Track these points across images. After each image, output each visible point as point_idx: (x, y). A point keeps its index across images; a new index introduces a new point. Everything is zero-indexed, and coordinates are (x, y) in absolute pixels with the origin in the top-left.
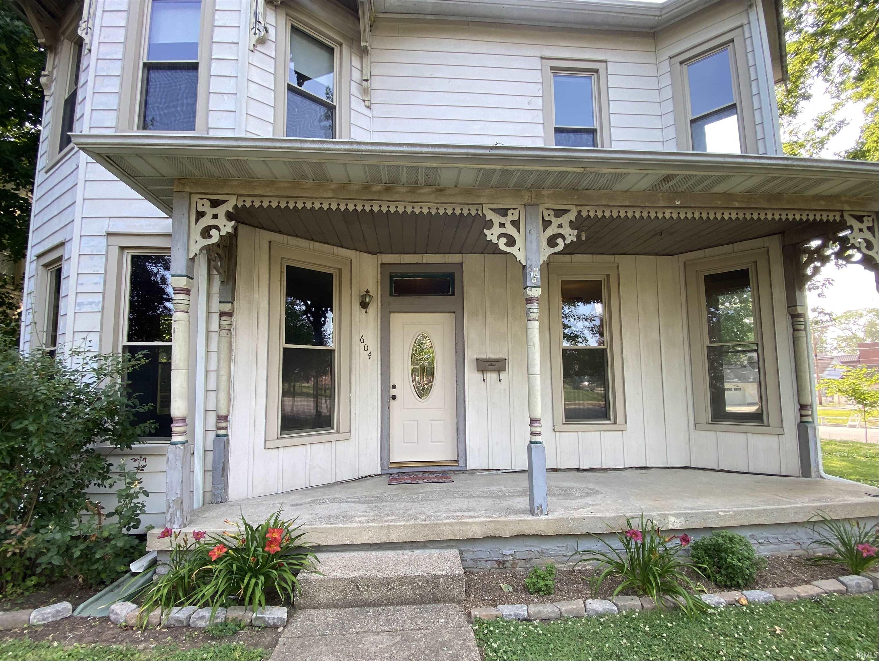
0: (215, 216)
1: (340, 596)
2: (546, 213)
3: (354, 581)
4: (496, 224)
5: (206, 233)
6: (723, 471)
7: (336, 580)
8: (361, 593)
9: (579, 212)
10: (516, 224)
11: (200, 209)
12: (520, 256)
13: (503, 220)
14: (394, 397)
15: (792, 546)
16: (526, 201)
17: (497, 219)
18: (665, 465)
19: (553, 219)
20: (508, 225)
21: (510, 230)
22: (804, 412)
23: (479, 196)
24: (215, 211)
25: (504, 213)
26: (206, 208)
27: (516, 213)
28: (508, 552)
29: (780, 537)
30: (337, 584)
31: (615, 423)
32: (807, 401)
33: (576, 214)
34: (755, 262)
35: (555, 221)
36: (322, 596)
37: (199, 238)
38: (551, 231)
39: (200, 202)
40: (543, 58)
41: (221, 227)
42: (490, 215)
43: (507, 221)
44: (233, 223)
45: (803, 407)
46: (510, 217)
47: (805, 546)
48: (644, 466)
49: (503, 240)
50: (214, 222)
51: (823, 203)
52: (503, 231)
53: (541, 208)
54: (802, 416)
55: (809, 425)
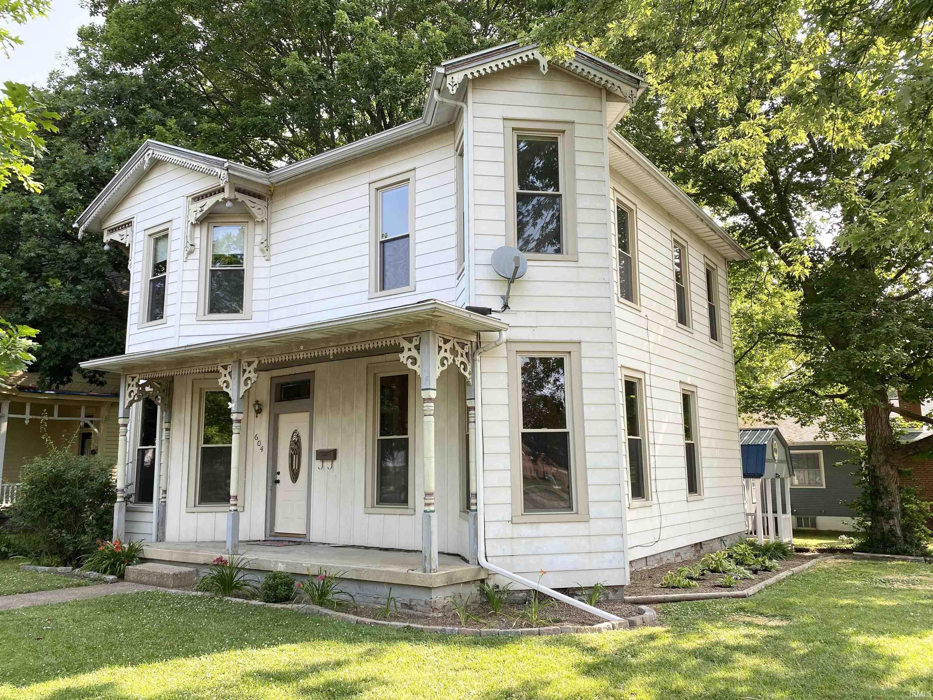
2: (244, 364)
4: (223, 375)
5: (130, 395)
9: (260, 361)
10: (230, 374)
11: (129, 382)
14: (278, 482)
16: (235, 359)
17: (224, 372)
23: (216, 359)
24: (133, 383)
25: (225, 368)
27: (231, 367)
33: (257, 363)
35: (248, 369)
36: (132, 576)
37: (128, 397)
38: (246, 375)
39: (129, 379)
40: (370, 183)
41: (134, 391)
42: (221, 370)
49: (225, 384)
50: (132, 388)
51: (382, 333)
52: (225, 379)
53: (242, 362)
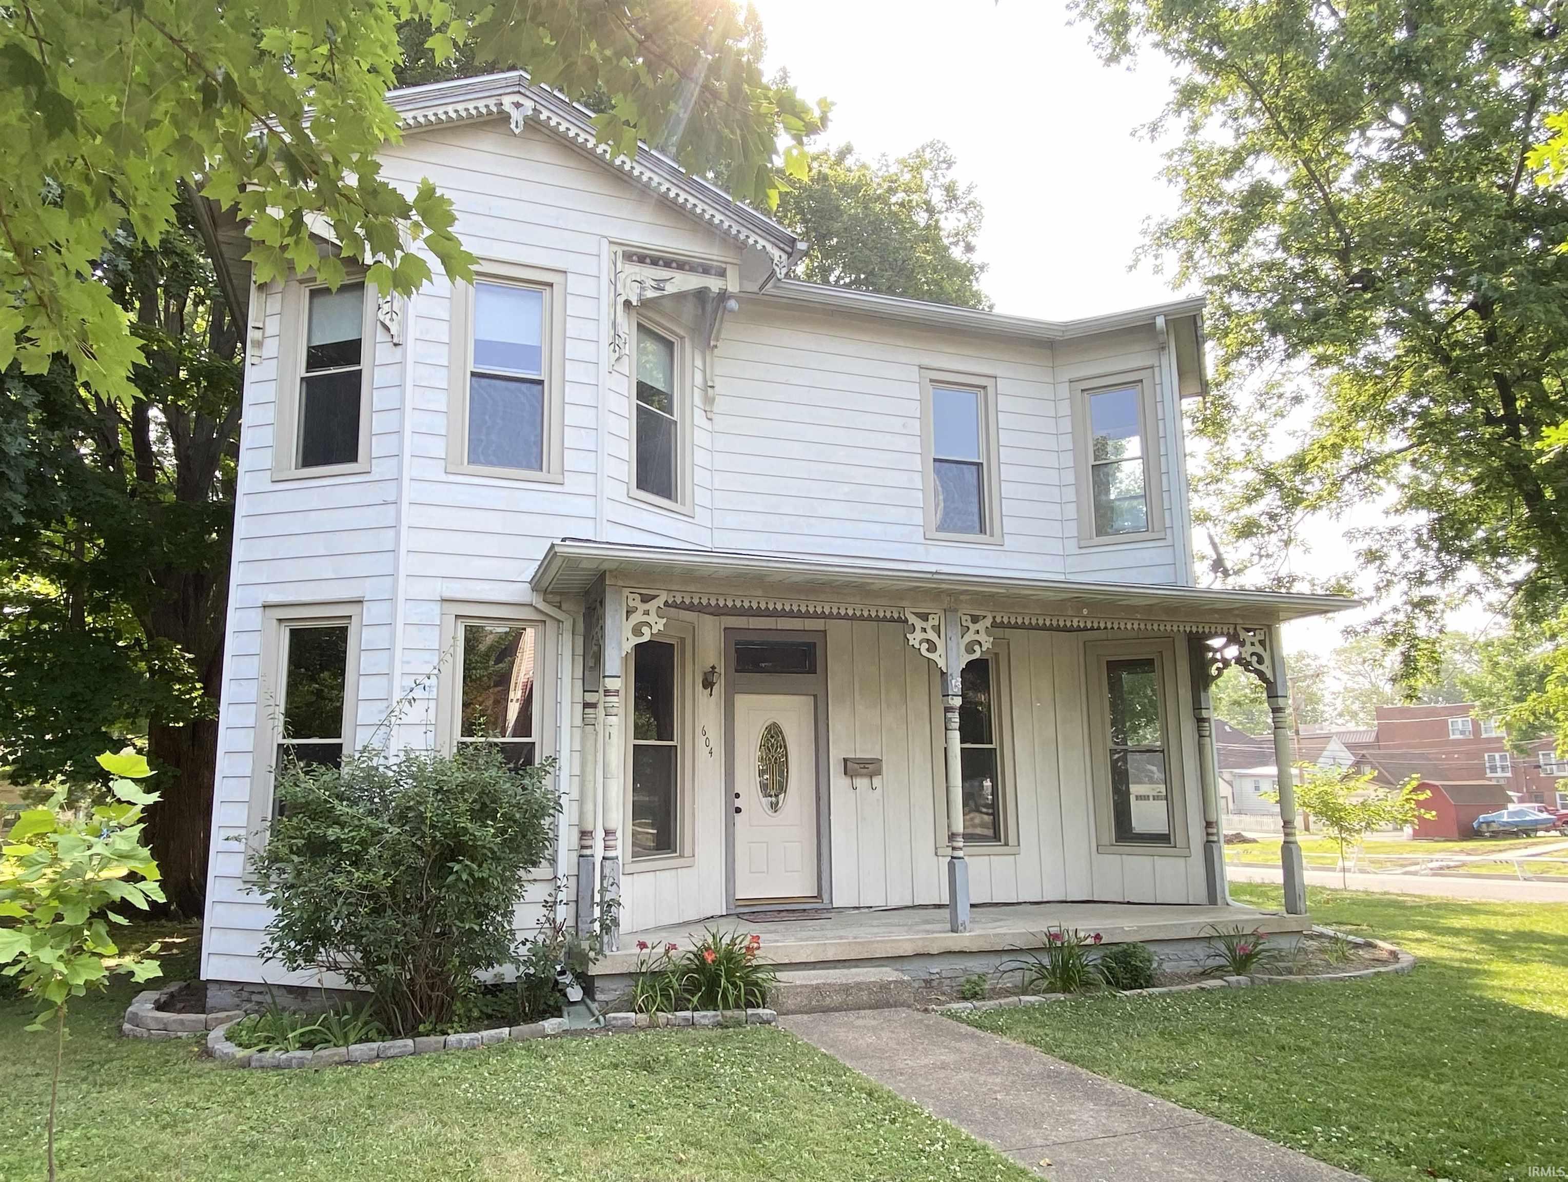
0: (647, 613)
1: (805, 1002)
2: (964, 618)
3: (817, 987)
4: (918, 629)
5: (637, 631)
6: (1129, 903)
7: (802, 986)
8: (823, 1000)
9: (994, 618)
10: (937, 629)
11: (631, 604)
12: (941, 663)
13: (924, 625)
14: (738, 810)
15: (1192, 963)
16: (945, 606)
17: (919, 623)
18: (1064, 899)
19: (971, 625)
20: (929, 630)
21: (932, 635)
22: (1210, 831)
23: (902, 599)
24: (646, 606)
25: (924, 617)
26: (637, 603)
27: (936, 617)
28: (934, 971)
29: (1179, 953)
30: (803, 990)
31: (1006, 844)
32: (1213, 818)
33: (991, 620)
34: (1161, 652)
35: (973, 627)
36: (790, 1003)
37: (630, 635)
38: (970, 637)
39: (631, 596)
40: (920, 367)
41: (653, 624)
42: (912, 619)
43: (928, 625)
44: (665, 620)
45: (1209, 825)
46: (931, 622)
47: (1201, 963)
48: (1040, 900)
49: (925, 646)
50: (645, 618)
52: (924, 636)
53: (959, 614)
54: (1208, 834)
55: (1214, 845)
